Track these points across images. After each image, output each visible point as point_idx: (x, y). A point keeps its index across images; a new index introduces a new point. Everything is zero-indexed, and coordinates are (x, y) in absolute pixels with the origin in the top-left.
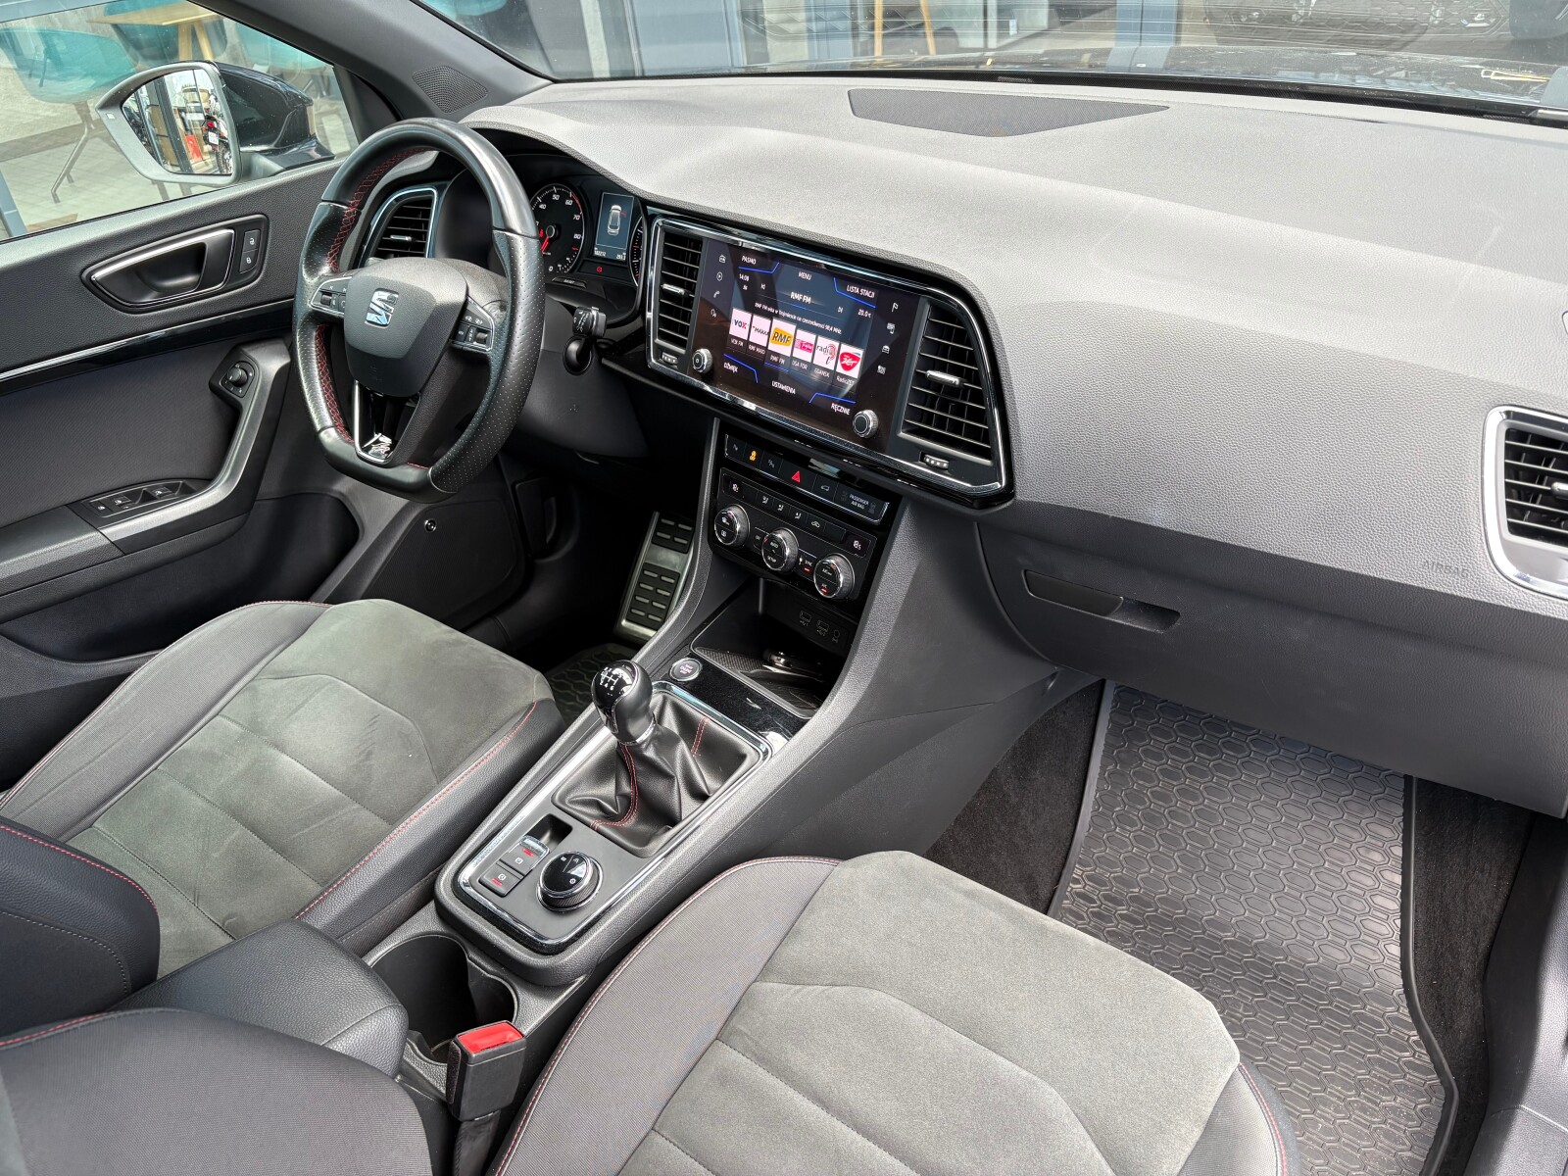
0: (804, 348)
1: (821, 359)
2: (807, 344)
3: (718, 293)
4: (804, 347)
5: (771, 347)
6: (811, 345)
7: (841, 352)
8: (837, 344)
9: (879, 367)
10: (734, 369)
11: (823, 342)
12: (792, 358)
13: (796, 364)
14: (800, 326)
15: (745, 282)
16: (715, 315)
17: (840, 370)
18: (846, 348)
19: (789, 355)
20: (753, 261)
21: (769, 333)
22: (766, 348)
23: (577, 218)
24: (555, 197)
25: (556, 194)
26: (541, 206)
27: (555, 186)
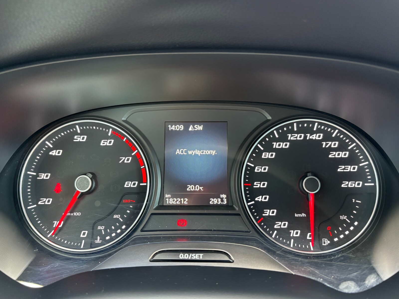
23: (127, 160)
24: (79, 139)
25: (81, 134)
26: (54, 153)
27: (80, 125)
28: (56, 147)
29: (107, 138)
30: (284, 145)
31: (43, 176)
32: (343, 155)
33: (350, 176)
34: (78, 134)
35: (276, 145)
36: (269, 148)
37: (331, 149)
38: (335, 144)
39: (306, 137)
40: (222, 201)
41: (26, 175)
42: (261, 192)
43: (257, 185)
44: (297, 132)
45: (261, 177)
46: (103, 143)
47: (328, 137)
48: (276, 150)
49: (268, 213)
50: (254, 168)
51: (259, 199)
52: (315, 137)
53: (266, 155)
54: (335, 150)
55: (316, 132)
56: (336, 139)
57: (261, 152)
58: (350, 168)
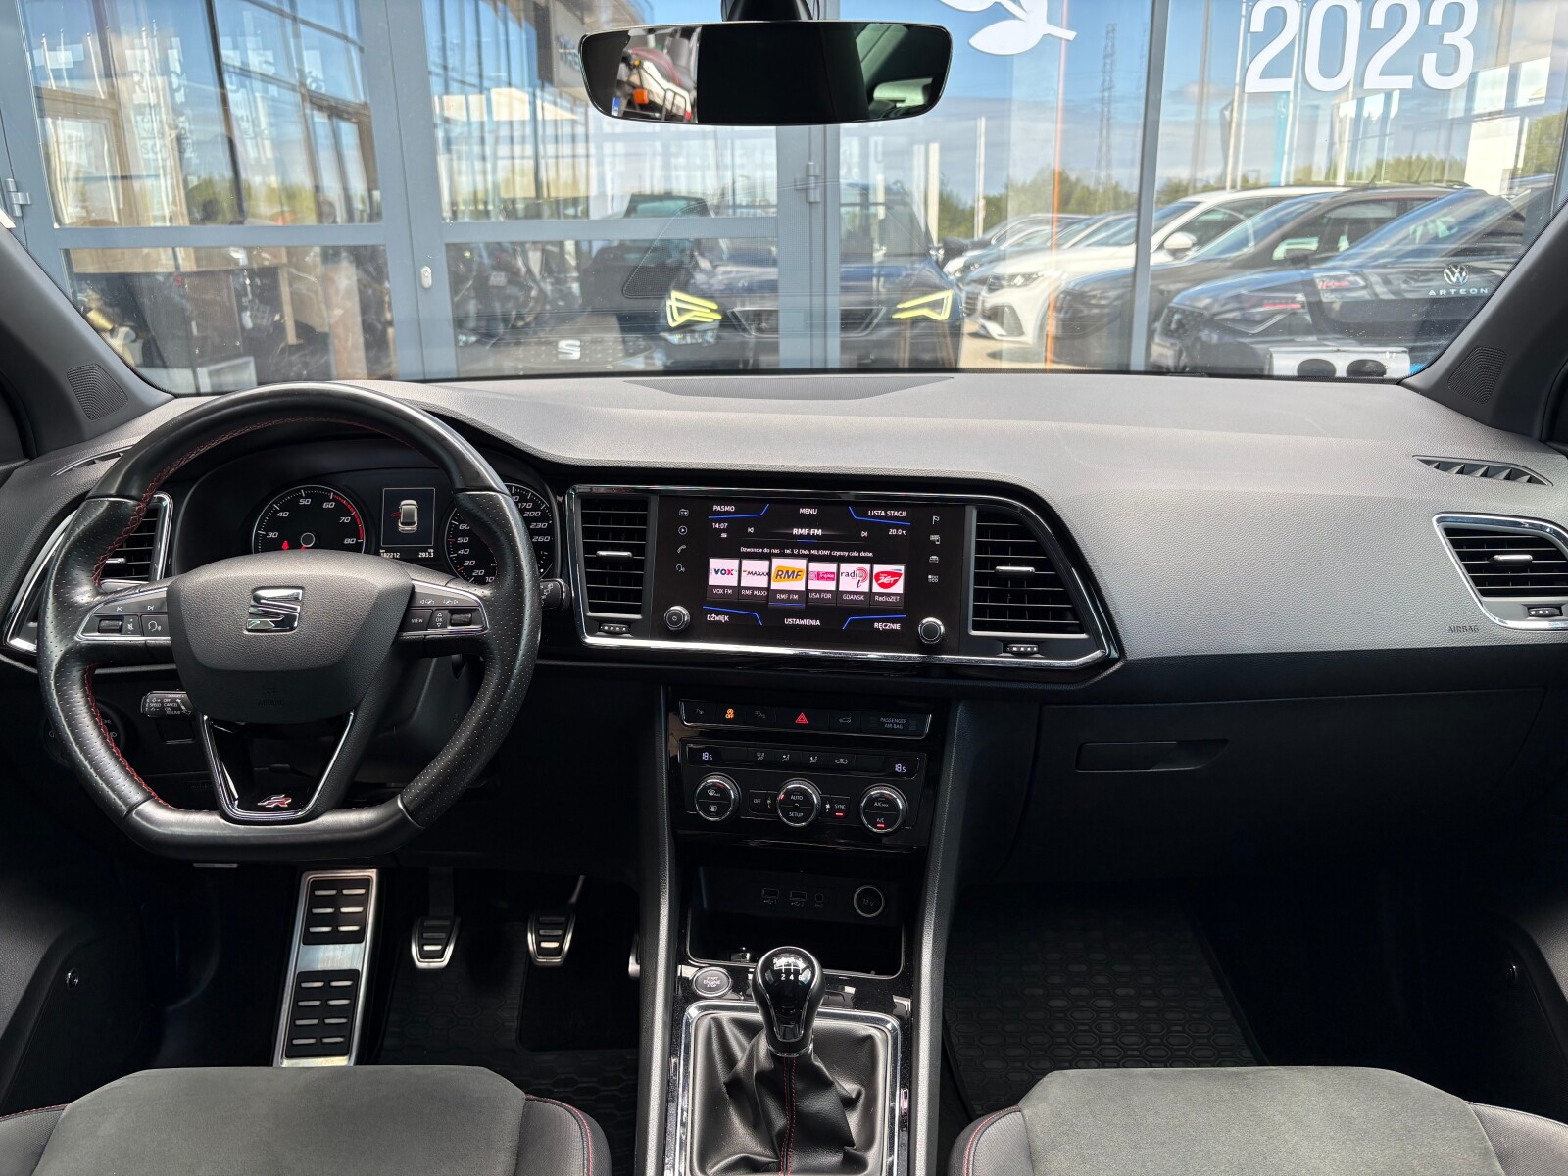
0: (823, 578)
1: (847, 584)
2: (827, 573)
3: (684, 547)
4: (820, 577)
5: (774, 586)
6: (832, 574)
7: (875, 573)
8: (867, 567)
9: (930, 577)
10: (723, 619)
11: (845, 567)
12: (807, 591)
13: (812, 596)
14: (811, 558)
15: (722, 531)
16: (683, 570)
17: (876, 588)
18: (878, 568)
19: (803, 589)
20: (730, 508)
21: (769, 574)
22: (768, 589)
23: (346, 520)
24: (303, 502)
25: (305, 498)
26: (280, 514)
27: (304, 489)
28: (282, 510)
31: (272, 535)
32: (536, 514)
33: (540, 532)
34: (302, 498)
37: (525, 509)
38: (529, 505)
40: (430, 553)
41: (257, 534)
42: (463, 546)
43: (460, 540)
45: (464, 533)
46: (326, 505)
47: (523, 499)
49: (468, 563)
50: (459, 526)
51: (461, 552)
54: (529, 510)
55: (514, 495)
56: (531, 500)
58: (541, 525)
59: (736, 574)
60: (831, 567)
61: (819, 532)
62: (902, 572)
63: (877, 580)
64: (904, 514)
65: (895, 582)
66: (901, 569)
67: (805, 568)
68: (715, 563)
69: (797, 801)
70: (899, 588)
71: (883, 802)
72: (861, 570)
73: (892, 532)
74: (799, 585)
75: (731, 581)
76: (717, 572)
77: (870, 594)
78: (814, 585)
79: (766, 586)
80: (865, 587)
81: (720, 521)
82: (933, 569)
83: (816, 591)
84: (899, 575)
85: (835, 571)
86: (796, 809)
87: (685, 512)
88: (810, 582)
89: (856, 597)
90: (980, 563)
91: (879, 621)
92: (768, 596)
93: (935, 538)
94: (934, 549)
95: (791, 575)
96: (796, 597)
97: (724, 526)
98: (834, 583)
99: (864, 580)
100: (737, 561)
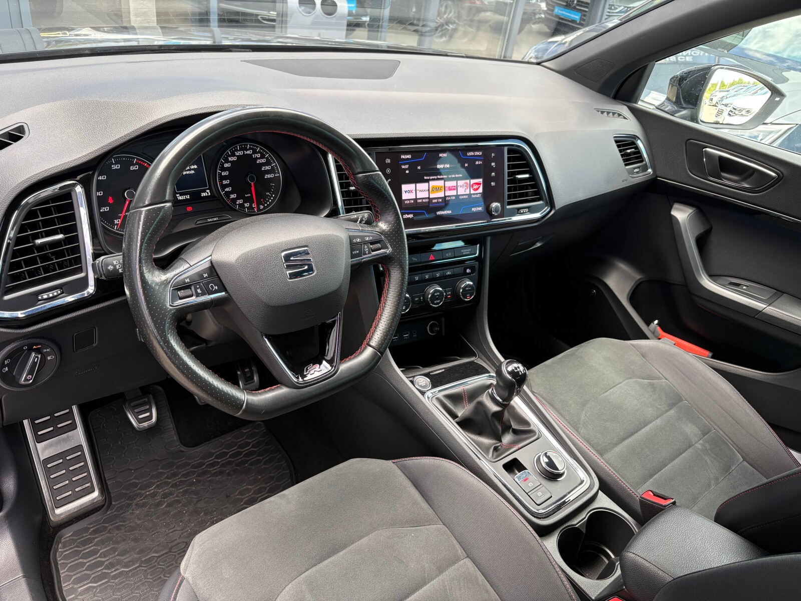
1: (461, 191)
2: (452, 187)
3: (390, 180)
6: (455, 186)
7: (471, 184)
8: (468, 181)
9: (492, 183)
10: (411, 216)
11: (461, 183)
12: (445, 197)
13: (447, 199)
14: (446, 180)
15: (406, 169)
17: (472, 192)
20: (409, 156)
22: (429, 198)
24: (115, 167)
26: (100, 178)
28: (101, 175)
29: (134, 165)
30: (234, 159)
32: (263, 161)
33: (268, 172)
34: (113, 164)
35: (230, 159)
36: (227, 161)
37: (257, 158)
38: (259, 155)
39: (244, 153)
40: (208, 193)
42: (227, 186)
43: (225, 182)
44: (239, 151)
45: (225, 178)
46: (132, 168)
47: (255, 152)
48: (230, 162)
49: (232, 196)
50: (221, 173)
51: (227, 190)
52: (248, 152)
53: (226, 165)
54: (259, 158)
55: (249, 150)
56: (259, 152)
57: (223, 164)
58: (268, 168)
59: (414, 192)
60: (453, 183)
61: (448, 166)
62: (481, 182)
63: (472, 187)
64: (481, 154)
65: (479, 187)
66: (481, 180)
67: (443, 185)
68: (405, 187)
69: (437, 295)
70: (481, 190)
71: (469, 287)
72: (465, 183)
73: (477, 163)
74: (441, 194)
75: (412, 196)
76: (406, 192)
77: (470, 195)
78: (448, 193)
79: (428, 197)
80: (468, 192)
81: (405, 164)
82: (493, 179)
83: (449, 196)
84: (480, 184)
85: (456, 185)
86: (437, 299)
87: (388, 161)
88: (446, 192)
89: (465, 197)
90: (510, 174)
91: (474, 207)
92: (429, 202)
93: (493, 164)
94: (493, 170)
95: (437, 189)
96: (441, 200)
97: (407, 166)
98: (456, 191)
99: (467, 188)
100: (414, 185)
